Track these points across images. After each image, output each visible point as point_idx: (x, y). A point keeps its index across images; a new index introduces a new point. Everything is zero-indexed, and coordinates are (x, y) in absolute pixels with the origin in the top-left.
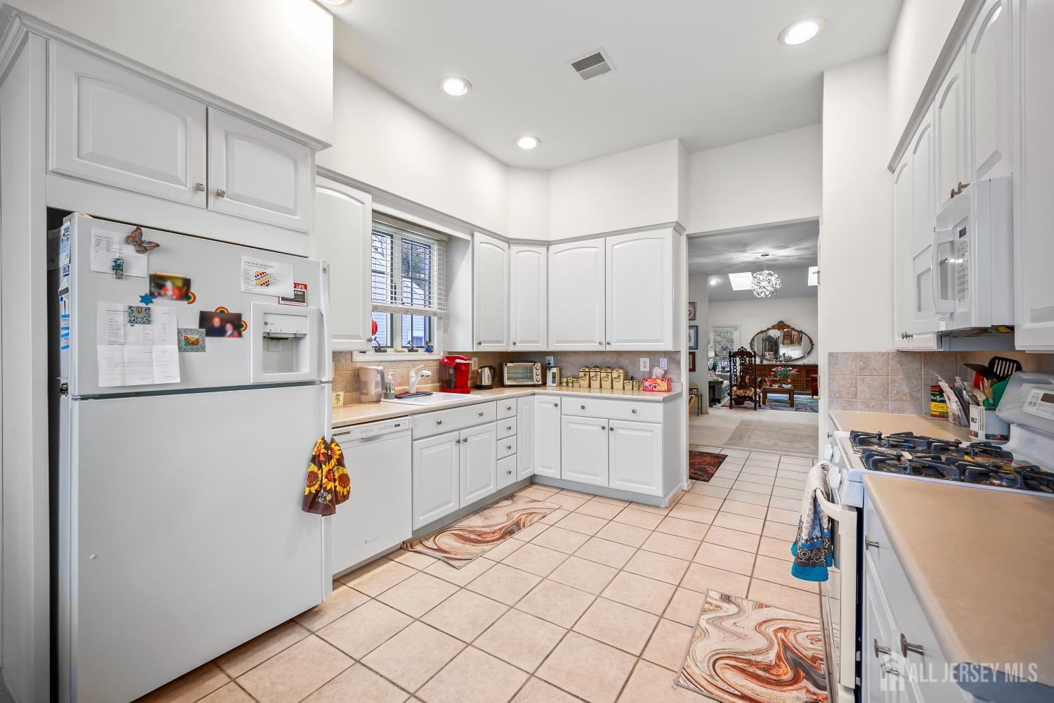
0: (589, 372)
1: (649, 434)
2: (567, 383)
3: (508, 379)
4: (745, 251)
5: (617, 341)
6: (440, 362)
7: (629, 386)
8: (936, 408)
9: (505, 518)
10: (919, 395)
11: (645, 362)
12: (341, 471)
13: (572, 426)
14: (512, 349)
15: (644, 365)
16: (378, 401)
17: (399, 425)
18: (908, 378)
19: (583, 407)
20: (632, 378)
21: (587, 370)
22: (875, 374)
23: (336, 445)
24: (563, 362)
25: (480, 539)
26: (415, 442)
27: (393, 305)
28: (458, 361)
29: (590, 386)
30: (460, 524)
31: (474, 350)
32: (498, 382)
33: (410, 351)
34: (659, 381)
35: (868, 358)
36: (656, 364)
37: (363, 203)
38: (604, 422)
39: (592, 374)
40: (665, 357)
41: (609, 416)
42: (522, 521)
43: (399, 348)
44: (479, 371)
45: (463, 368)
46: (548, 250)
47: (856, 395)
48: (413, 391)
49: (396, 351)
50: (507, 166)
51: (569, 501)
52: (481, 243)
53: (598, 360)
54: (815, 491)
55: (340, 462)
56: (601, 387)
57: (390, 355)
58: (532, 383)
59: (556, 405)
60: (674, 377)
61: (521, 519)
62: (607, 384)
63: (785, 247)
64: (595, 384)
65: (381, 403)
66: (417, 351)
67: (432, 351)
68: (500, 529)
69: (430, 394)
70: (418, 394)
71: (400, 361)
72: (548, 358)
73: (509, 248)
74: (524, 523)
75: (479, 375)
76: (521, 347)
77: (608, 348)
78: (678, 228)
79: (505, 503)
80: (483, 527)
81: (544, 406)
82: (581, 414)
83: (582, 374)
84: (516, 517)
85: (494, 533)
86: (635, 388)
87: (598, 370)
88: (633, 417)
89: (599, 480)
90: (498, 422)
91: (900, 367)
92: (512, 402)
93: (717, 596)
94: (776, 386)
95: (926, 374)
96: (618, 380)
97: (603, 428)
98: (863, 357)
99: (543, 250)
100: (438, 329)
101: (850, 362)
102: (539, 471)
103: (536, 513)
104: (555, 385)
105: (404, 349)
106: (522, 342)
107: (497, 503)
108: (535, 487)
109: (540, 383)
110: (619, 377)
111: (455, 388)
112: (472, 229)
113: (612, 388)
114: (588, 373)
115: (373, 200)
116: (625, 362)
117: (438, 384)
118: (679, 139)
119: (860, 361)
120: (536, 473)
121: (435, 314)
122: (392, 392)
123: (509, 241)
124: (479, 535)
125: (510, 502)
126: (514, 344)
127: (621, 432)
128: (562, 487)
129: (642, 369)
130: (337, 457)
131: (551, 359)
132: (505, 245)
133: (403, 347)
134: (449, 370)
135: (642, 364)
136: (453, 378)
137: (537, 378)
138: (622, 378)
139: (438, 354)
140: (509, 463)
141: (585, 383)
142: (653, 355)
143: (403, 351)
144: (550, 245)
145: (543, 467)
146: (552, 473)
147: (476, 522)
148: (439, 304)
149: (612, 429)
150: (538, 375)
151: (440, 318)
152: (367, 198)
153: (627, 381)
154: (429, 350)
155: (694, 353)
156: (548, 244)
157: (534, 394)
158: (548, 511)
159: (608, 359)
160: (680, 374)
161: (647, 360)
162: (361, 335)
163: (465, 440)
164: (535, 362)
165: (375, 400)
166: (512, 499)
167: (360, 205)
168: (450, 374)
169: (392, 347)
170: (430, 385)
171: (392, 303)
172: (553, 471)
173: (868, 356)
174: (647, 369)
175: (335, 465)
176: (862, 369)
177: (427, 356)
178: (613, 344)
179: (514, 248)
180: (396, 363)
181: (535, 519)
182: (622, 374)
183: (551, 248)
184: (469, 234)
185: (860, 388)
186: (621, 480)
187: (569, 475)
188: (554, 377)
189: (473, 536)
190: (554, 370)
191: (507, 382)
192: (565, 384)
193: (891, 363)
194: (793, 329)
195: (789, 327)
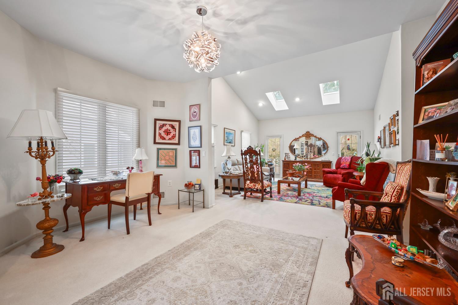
155: (199, 151)
194: (315, 137)
195: (313, 135)
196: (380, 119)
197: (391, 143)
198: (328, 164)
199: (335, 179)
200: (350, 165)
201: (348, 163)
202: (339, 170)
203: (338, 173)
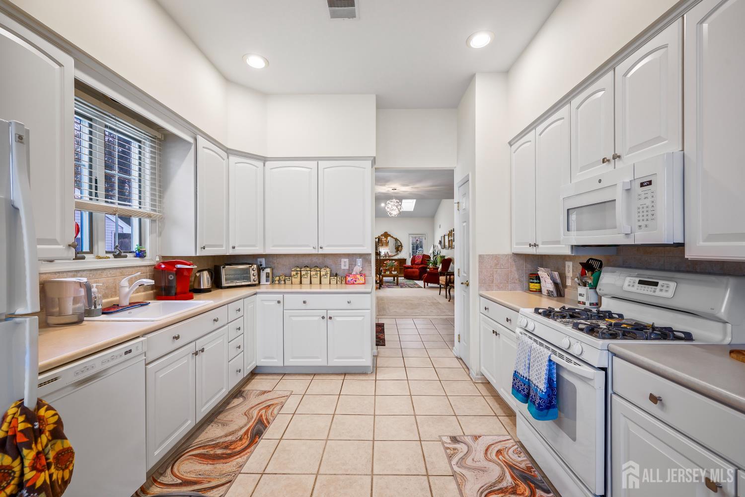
0: (301, 271)
1: (360, 319)
2: (279, 281)
3: (226, 280)
4: (384, 185)
5: (328, 246)
6: (155, 268)
7: (334, 281)
8: (534, 286)
9: (244, 420)
10: (522, 280)
11: (345, 262)
12: (59, 446)
13: (294, 319)
14: (231, 252)
15: (344, 264)
16: (79, 322)
17: (130, 351)
18: (518, 270)
19: (304, 302)
20: (336, 275)
21: (298, 269)
22: (502, 267)
23: (47, 410)
24: (274, 263)
25: (229, 452)
26: (149, 366)
27: (94, 202)
28: (179, 266)
29: (301, 283)
30: (197, 440)
31: (198, 255)
32: (217, 284)
33: (116, 257)
34: (358, 276)
35: (499, 258)
36: (354, 263)
37: (60, 65)
38: (323, 313)
39: (303, 273)
40: (360, 258)
41: (327, 308)
42: (264, 418)
43: (102, 253)
44: (198, 274)
45: (185, 273)
46: (264, 165)
47: (493, 281)
48: (126, 303)
49: (99, 258)
50: (227, 80)
51: (295, 385)
52: (203, 147)
53: (306, 261)
54: (550, 356)
55: (57, 433)
56: (311, 283)
57: (90, 262)
58: (249, 283)
59: (279, 302)
60: (367, 273)
61: (261, 416)
62: (316, 280)
63: (407, 185)
64: (306, 281)
65: (84, 323)
66: (126, 257)
67: (145, 256)
68: (246, 433)
69: (147, 304)
70: (133, 305)
71: (105, 269)
72: (259, 260)
73: (228, 158)
74: (267, 419)
75: (199, 280)
76: (240, 251)
77: (321, 252)
78: (374, 161)
79: (236, 402)
80: (226, 436)
81: (266, 303)
82: (304, 308)
83: (293, 273)
84: (255, 413)
85: (241, 439)
86: (338, 282)
87: (308, 269)
88: (348, 306)
89: (320, 362)
90: (229, 324)
91: (514, 263)
92: (239, 304)
93: (449, 441)
94: (388, 273)
95: (525, 267)
96: (325, 276)
97: (323, 318)
98: (496, 257)
99: (260, 164)
100: (151, 232)
101: (490, 260)
102: (262, 362)
103: (272, 405)
104: (269, 283)
105: (108, 255)
106: (240, 246)
107: (228, 404)
108: (258, 377)
109: (257, 282)
110: (326, 274)
111: (176, 294)
112: (195, 131)
113: (320, 283)
114: (299, 272)
115: (77, 66)
116: (329, 261)
117: (152, 292)
118: (377, 96)
119: (495, 260)
120: (258, 364)
121: (149, 216)
122: (99, 307)
123: (229, 152)
124: (226, 447)
125: (241, 399)
126: (234, 248)
127: (338, 319)
128: (283, 373)
129: (343, 267)
130: (51, 427)
131: (263, 261)
132: (224, 154)
133: (107, 252)
134: (168, 276)
135: (343, 264)
136: (174, 284)
137: (253, 278)
138: (329, 275)
139: (152, 258)
140: (237, 363)
141: (296, 280)
142: (352, 257)
143: (109, 258)
144: (267, 161)
145: (265, 358)
146: (276, 362)
147: (214, 432)
148: (152, 205)
149: (330, 318)
150: (254, 276)
151: (153, 221)
152: (68, 61)
153: (332, 278)
154: (141, 254)
156: (264, 160)
157: (255, 294)
158: (282, 400)
159: (315, 260)
160: (371, 270)
161: (347, 260)
162: (58, 239)
163: (203, 350)
164: (252, 264)
165: (76, 320)
166: (241, 396)
167: (57, 67)
168: (169, 281)
169: (91, 251)
170: (143, 293)
171: (91, 199)
172: (276, 360)
173: (499, 256)
174: (347, 267)
175: (49, 441)
176: (496, 265)
177: (139, 262)
178: (324, 248)
179: (233, 159)
180: (99, 272)
181: (275, 412)
182: (329, 272)
183: (267, 163)
184: (192, 137)
185: (495, 276)
186: (338, 358)
187: (291, 362)
188: (268, 276)
189: (219, 451)
190: (268, 270)
191: (224, 284)
192: (277, 282)
193: (510, 261)
194: (392, 237)
195: (390, 236)
196: (440, 227)
197: (449, 247)
198: (403, 261)
199: (414, 272)
200: (422, 261)
201: (421, 260)
202: (414, 265)
203: (414, 267)
